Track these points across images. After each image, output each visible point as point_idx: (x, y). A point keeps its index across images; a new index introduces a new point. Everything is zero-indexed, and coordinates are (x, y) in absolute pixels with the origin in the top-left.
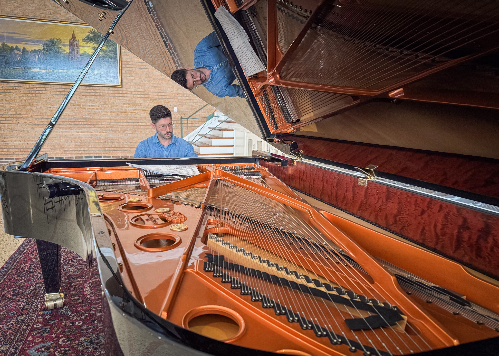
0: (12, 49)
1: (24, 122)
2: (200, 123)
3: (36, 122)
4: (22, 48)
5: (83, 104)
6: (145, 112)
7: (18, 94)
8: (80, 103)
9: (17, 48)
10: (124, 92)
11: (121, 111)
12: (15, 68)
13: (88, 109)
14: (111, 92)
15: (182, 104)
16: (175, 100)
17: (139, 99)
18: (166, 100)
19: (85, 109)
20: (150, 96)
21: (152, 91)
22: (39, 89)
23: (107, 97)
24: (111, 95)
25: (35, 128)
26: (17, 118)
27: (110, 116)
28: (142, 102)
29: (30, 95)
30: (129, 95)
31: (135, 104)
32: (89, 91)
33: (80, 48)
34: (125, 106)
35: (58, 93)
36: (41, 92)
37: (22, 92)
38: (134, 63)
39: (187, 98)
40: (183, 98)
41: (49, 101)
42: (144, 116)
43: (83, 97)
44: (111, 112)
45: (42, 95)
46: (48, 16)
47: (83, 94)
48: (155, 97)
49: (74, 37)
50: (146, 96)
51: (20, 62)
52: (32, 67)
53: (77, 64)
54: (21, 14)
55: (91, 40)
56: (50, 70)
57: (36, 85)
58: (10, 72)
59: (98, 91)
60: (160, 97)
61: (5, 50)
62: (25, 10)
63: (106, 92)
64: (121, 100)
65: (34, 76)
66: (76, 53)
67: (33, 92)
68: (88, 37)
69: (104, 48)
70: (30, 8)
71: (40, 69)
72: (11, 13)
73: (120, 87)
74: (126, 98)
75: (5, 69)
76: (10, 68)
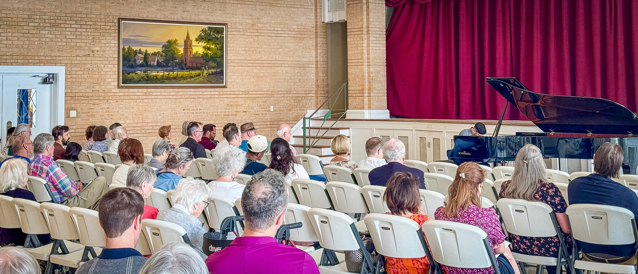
0: (136, 53)
1: (139, 132)
2: (294, 122)
3: (150, 131)
4: (145, 51)
6: (245, 113)
7: (137, 100)
8: (190, 107)
9: (140, 52)
10: (228, 93)
11: (225, 114)
12: (137, 72)
13: (196, 113)
14: (217, 93)
15: (277, 102)
16: (272, 99)
17: (240, 99)
18: (264, 98)
19: (193, 113)
20: (250, 96)
21: (252, 90)
22: (155, 94)
23: (213, 99)
24: (216, 96)
25: (149, 138)
26: (134, 127)
28: (243, 102)
29: (146, 101)
30: (232, 96)
31: (237, 105)
32: (198, 93)
33: (193, 48)
34: (228, 108)
35: (171, 97)
36: (156, 97)
37: (141, 97)
38: (237, 61)
39: (282, 95)
40: (279, 96)
41: (163, 107)
42: (244, 118)
43: (192, 100)
44: (216, 116)
45: (157, 100)
46: (167, 17)
47: (192, 97)
48: (255, 96)
49: (188, 37)
50: (247, 96)
51: (142, 65)
52: (151, 71)
53: (189, 65)
54: (145, 16)
55: (203, 39)
56: (167, 73)
57: (153, 90)
58: (133, 77)
59: (206, 93)
60: (259, 96)
61: (130, 54)
62: (148, 12)
63: (213, 93)
64: (225, 102)
65: (152, 80)
66: (189, 54)
67: (150, 97)
68: (200, 36)
69: (213, 46)
70: (153, 9)
71: (158, 72)
72: (137, 16)
73: (225, 87)
74: (229, 99)
75: (129, 74)
76: (133, 73)
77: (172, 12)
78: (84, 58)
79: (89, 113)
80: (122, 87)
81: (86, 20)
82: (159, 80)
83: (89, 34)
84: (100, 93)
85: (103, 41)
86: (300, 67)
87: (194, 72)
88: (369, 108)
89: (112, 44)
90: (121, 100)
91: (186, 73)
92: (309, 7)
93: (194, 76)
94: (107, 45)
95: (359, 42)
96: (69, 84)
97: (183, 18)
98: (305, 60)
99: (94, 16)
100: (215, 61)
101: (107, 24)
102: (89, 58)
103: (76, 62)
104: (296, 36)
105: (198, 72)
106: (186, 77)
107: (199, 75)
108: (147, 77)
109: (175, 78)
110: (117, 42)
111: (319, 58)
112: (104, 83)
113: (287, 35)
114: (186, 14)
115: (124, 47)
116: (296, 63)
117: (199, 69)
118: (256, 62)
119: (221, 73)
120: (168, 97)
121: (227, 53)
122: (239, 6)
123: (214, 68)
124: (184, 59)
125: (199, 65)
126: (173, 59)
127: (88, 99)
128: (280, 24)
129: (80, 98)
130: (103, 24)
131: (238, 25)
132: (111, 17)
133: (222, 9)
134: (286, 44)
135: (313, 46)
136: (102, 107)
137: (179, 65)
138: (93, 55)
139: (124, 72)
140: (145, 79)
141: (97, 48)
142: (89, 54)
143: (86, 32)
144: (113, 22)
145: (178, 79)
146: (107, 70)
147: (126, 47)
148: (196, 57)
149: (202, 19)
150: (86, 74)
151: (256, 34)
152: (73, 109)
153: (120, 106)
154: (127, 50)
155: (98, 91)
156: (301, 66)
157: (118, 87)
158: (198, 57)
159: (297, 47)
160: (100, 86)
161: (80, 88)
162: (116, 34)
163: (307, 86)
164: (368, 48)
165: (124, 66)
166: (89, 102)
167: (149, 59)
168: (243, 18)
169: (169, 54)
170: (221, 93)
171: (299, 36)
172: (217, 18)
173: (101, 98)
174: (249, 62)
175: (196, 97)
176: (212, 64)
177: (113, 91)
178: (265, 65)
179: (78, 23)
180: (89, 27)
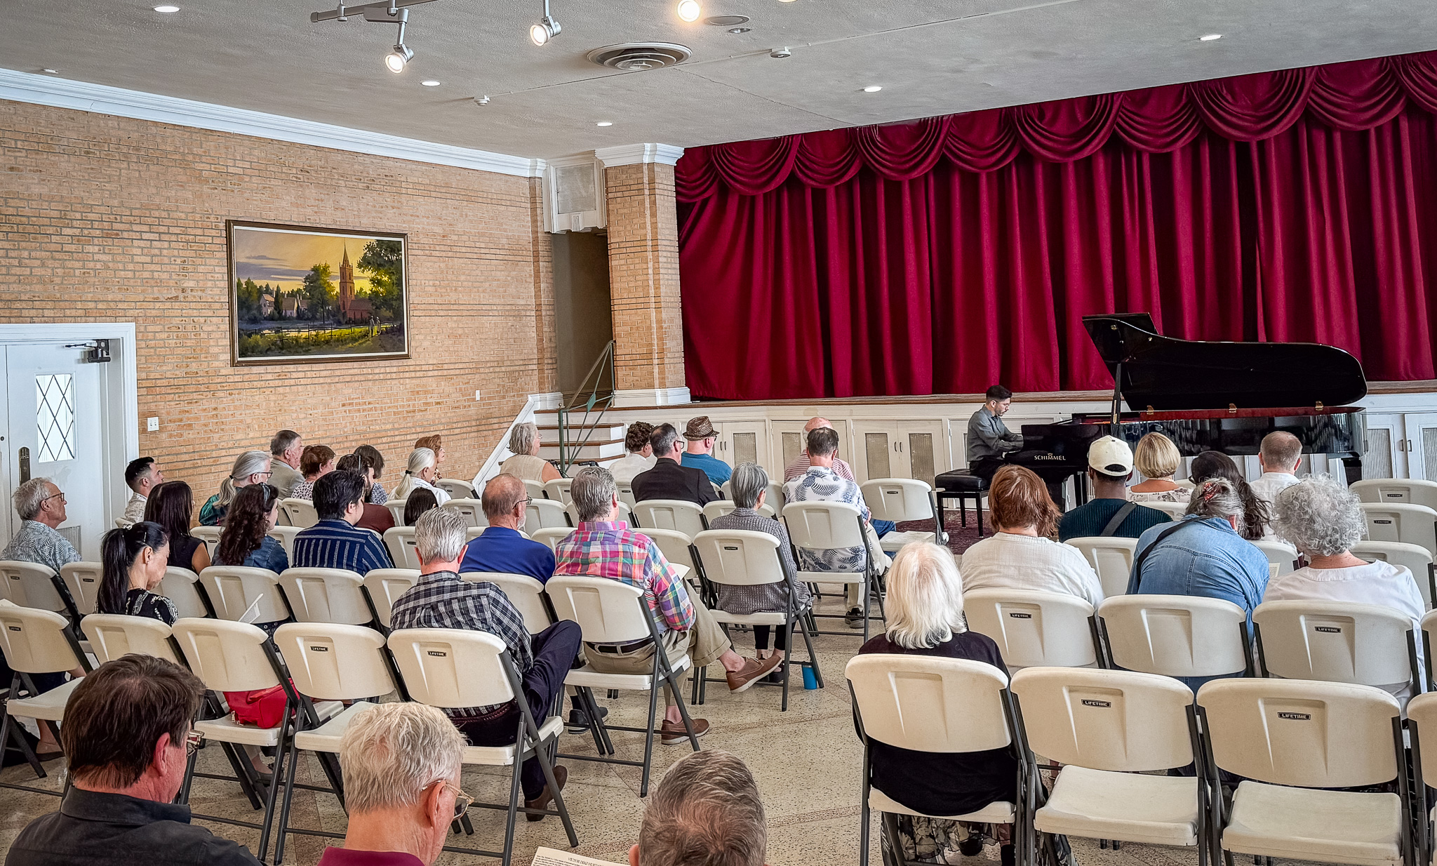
0: (260, 292)
2: (510, 419)
4: (275, 289)
5: (356, 401)
6: (438, 406)
7: (265, 390)
9: (268, 291)
10: (412, 368)
11: (408, 409)
12: (264, 332)
13: (364, 410)
14: (395, 369)
15: (484, 382)
16: (477, 376)
17: (430, 379)
18: (465, 377)
19: (359, 411)
20: (445, 373)
21: (447, 361)
22: (295, 375)
23: (389, 382)
24: (394, 376)
27: (393, 423)
28: (434, 385)
29: (281, 390)
30: (418, 374)
31: (426, 392)
32: (365, 371)
33: (354, 281)
34: (413, 397)
35: (322, 380)
36: (298, 381)
37: (272, 383)
38: (424, 307)
39: (491, 369)
40: (487, 371)
41: (309, 401)
42: (437, 416)
43: (356, 385)
44: (395, 413)
45: (300, 387)
46: (309, 219)
47: (356, 378)
48: (452, 372)
49: (346, 260)
50: (440, 373)
51: (271, 318)
52: (288, 329)
53: (350, 315)
54: (270, 217)
55: (369, 263)
56: (314, 333)
57: (291, 368)
58: (257, 342)
59: (377, 371)
60: (458, 372)
61: (250, 293)
62: (277, 209)
63: (388, 370)
64: (408, 386)
65: (290, 347)
66: (349, 293)
67: (287, 382)
68: (364, 258)
69: (385, 279)
70: (284, 204)
71: (299, 332)
72: (258, 215)
73: (407, 357)
74: (414, 381)
75: (250, 336)
76: (256, 334)
77: (316, 209)
78: (168, 305)
79: (181, 420)
80: (240, 364)
81: (167, 222)
82: (302, 347)
83: (176, 252)
84: (200, 379)
85: (201, 269)
86: (514, 316)
87: (358, 330)
88: (663, 385)
89: (216, 275)
90: (237, 391)
91: (345, 331)
92: (523, 205)
93: (359, 338)
94: (209, 276)
95: (638, 266)
96: (143, 360)
97: (335, 222)
98: (522, 302)
99: (183, 216)
100: (390, 307)
101: (207, 232)
102: (176, 305)
103: (154, 313)
104: (506, 258)
105: (363, 329)
106: (345, 340)
107: (366, 335)
108: (282, 341)
109: (327, 342)
110: (225, 269)
111: (544, 300)
112: (206, 357)
113: (493, 257)
114: (339, 213)
115: (239, 280)
116: (508, 308)
117: (365, 322)
118: (452, 307)
119: (400, 330)
120: (316, 381)
121: (408, 292)
122: (421, 199)
123: (389, 320)
124: (340, 303)
125: (366, 315)
126: (324, 303)
127: (177, 391)
128: (483, 235)
129: (163, 390)
130: (199, 232)
131: (421, 236)
132: (212, 219)
133: (396, 204)
134: (493, 273)
135: (530, 276)
136: (204, 407)
137: (334, 316)
138: (185, 298)
139: (241, 332)
140: (278, 345)
141: (192, 284)
142: (177, 297)
143: (169, 248)
144: (217, 228)
145: (333, 344)
146: (210, 329)
147: (243, 281)
148: (360, 299)
149: (366, 224)
150: (173, 339)
151: (450, 254)
152: (153, 414)
153: (237, 403)
154: (244, 286)
155: (197, 373)
156: (517, 313)
157: (234, 364)
158: (363, 300)
159: (509, 278)
160: (199, 363)
161: (164, 368)
162: (223, 253)
163: (526, 351)
164: (657, 277)
165: (241, 319)
166: (182, 398)
167: (284, 305)
168: (428, 224)
169: (317, 294)
170: (401, 369)
171: (511, 258)
172: (389, 222)
173: (202, 388)
174: (440, 307)
175: (362, 378)
176: (386, 313)
177: (223, 372)
178: (465, 313)
179: (155, 229)
180: (174, 238)
